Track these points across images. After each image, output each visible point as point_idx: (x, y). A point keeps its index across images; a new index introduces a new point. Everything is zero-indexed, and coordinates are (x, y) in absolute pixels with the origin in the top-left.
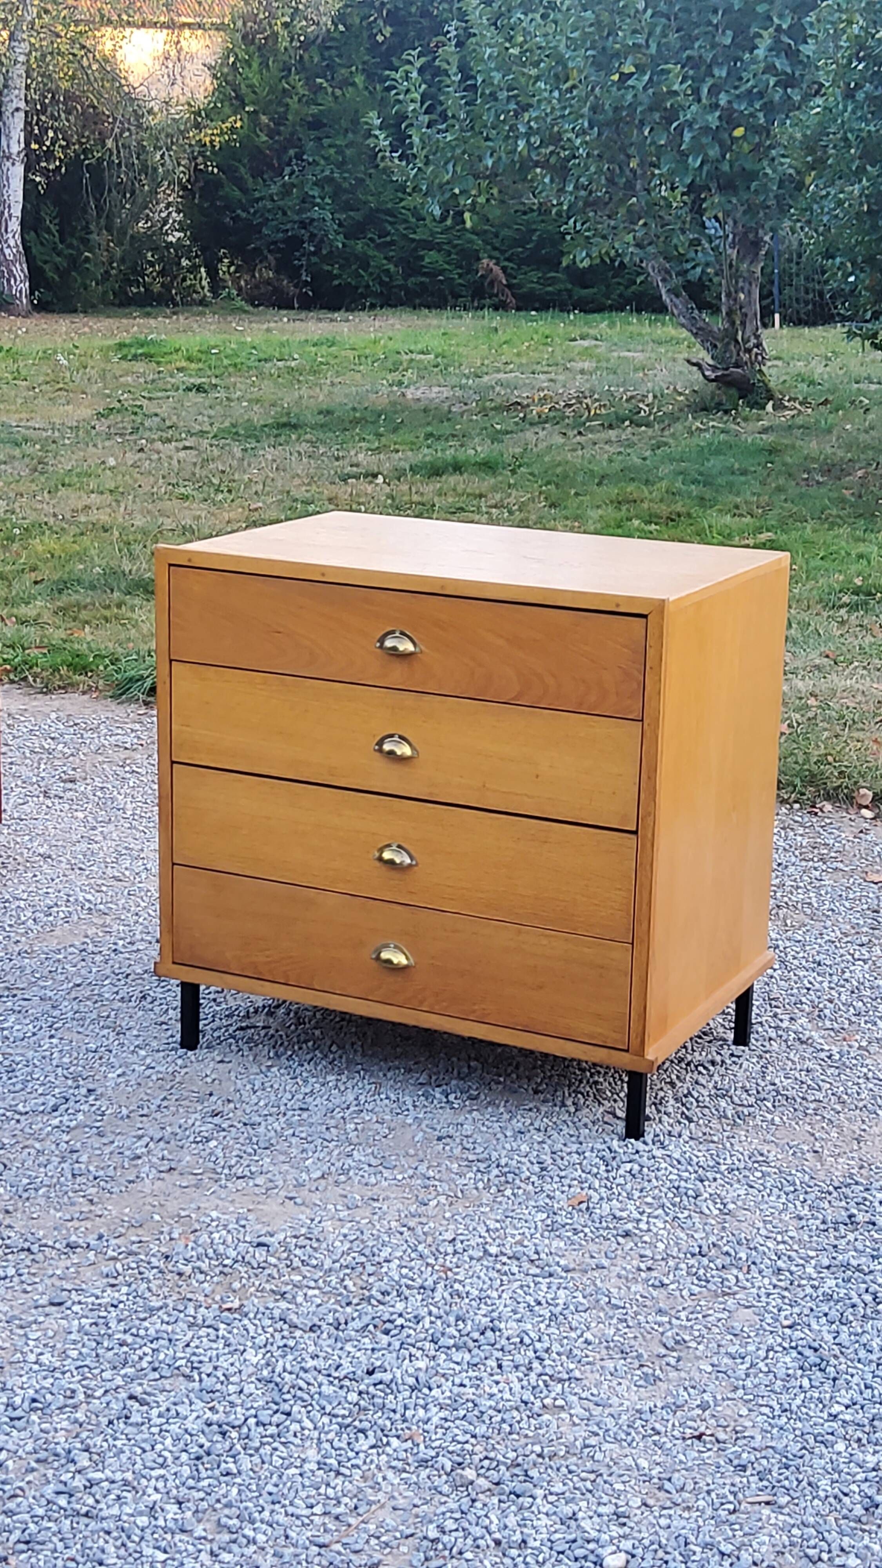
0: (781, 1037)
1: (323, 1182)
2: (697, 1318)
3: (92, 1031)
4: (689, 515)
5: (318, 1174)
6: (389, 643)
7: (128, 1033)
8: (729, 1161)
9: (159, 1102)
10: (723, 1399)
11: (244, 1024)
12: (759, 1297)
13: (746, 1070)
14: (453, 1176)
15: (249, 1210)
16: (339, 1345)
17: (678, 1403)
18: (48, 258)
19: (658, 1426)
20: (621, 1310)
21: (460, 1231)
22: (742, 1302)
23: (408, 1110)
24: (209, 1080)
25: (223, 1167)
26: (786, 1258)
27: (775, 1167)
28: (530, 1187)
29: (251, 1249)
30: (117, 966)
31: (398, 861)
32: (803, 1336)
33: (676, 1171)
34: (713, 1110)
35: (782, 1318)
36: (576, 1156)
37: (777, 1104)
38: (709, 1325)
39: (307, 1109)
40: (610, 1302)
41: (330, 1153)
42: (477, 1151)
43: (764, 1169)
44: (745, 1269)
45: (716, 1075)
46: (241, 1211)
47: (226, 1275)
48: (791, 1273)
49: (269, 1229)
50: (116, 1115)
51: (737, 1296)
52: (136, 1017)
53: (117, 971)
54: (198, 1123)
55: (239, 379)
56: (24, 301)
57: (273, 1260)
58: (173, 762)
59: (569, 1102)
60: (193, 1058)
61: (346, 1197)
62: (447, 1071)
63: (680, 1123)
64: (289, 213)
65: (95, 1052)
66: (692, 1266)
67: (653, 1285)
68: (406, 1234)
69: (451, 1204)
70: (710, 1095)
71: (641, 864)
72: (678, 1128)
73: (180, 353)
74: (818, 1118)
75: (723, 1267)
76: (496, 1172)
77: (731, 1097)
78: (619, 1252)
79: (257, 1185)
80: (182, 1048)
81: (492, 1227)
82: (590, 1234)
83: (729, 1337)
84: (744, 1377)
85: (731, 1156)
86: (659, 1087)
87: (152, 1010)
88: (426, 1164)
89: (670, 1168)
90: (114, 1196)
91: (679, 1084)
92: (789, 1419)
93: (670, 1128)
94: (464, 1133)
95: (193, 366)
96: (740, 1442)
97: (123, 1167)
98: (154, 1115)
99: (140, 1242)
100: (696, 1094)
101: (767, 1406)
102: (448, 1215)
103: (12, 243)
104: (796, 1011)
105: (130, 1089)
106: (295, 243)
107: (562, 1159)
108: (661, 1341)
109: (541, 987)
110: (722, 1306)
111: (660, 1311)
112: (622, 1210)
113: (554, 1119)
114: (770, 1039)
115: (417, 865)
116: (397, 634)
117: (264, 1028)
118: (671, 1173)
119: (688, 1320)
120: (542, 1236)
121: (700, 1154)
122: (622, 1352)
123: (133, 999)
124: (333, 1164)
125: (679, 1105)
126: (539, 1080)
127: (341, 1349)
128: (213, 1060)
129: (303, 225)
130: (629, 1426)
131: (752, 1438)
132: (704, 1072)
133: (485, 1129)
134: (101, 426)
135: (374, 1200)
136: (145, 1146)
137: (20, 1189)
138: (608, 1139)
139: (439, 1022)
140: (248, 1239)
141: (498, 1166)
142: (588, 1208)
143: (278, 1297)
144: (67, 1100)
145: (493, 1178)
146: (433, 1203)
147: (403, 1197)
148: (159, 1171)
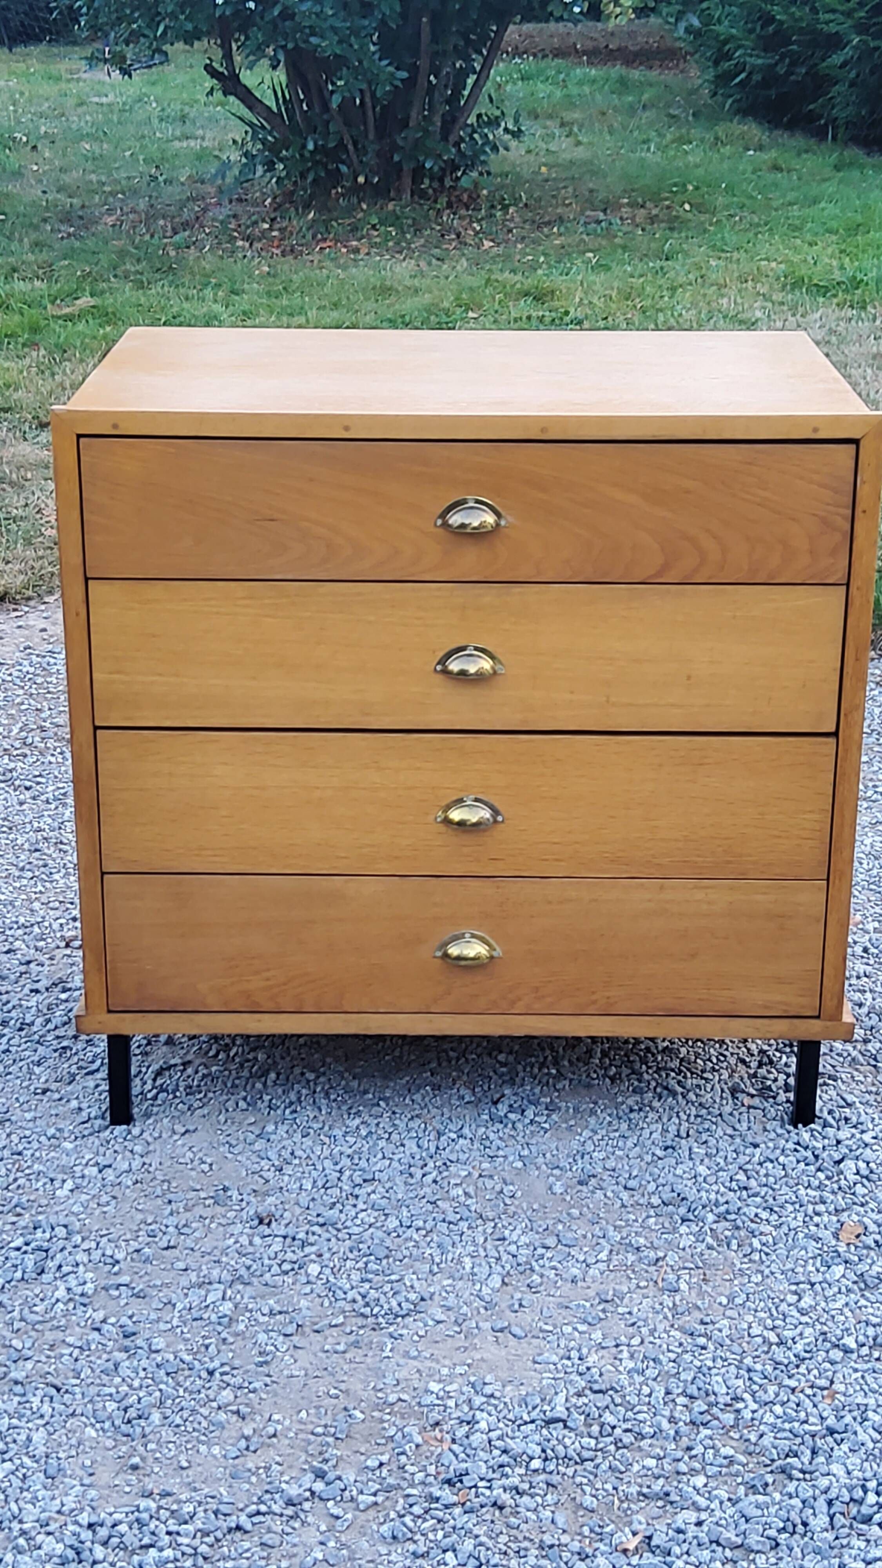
6: (456, 519)
31: (473, 821)
39: (375, 1180)
58: (97, 729)
60: (145, 1136)
105: (109, 1209)
115: (503, 820)
116: (469, 504)
135: (607, 1301)
136: (223, 1299)
137: (117, 1423)
138: (780, 1131)
139: (541, 1025)
140: (526, 1417)
141: (704, 1207)
142: (876, 1242)
143: (660, 1503)
144: (46, 1251)
145: (714, 1226)
146: (683, 1286)
147: (638, 1287)
148: (286, 1335)
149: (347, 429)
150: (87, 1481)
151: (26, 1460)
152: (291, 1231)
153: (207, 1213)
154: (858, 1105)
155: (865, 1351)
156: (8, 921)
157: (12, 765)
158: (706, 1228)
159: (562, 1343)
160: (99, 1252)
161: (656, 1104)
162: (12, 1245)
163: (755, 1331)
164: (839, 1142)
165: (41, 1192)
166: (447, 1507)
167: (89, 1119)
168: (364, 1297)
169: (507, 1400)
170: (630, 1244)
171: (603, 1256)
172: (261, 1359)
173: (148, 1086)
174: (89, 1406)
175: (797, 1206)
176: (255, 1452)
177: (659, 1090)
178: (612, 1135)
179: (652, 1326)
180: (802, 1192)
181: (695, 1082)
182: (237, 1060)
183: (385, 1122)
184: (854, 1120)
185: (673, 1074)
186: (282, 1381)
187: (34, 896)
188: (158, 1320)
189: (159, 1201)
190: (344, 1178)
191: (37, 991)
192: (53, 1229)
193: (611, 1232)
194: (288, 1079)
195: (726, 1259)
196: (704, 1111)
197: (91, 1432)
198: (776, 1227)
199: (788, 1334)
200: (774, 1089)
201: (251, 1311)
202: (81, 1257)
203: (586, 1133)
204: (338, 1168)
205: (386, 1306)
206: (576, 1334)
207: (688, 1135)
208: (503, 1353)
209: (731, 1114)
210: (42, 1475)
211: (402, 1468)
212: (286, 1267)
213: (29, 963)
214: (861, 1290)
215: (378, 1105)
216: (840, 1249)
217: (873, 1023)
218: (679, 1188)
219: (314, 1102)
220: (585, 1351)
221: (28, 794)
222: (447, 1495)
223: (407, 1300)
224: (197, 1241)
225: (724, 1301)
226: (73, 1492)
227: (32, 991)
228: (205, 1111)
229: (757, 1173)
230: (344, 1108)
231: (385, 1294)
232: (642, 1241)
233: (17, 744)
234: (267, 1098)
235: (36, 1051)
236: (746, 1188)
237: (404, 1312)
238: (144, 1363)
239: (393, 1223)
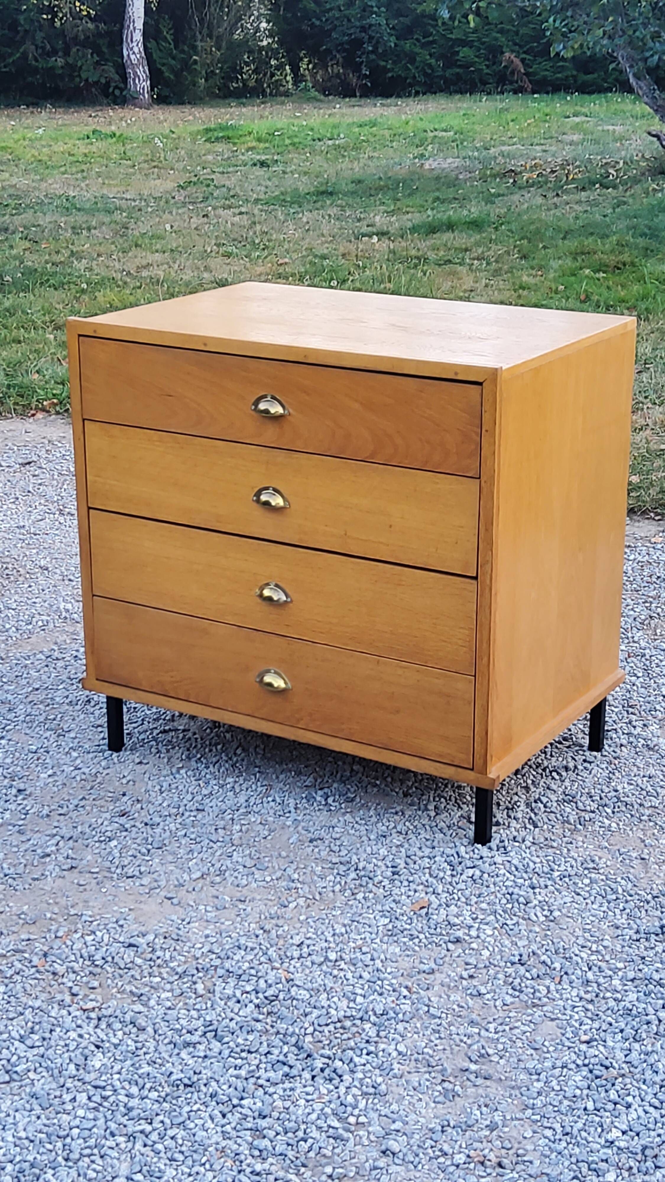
0: (631, 743)
1: (201, 882)
2: (504, 1031)
3: (38, 733)
4: (633, 264)
5: (199, 874)
6: (262, 406)
7: (67, 735)
8: (562, 868)
9: (75, 802)
10: (512, 1119)
11: (167, 728)
12: (565, 1009)
13: (595, 776)
14: (316, 878)
15: (130, 910)
16: (176, 1051)
17: (469, 1123)
18: (165, 61)
19: (446, 1147)
20: (437, 1020)
21: (309, 935)
22: (548, 1014)
23: (290, 812)
24: (124, 781)
25: (117, 867)
26: (595, 969)
27: (603, 874)
28: (381, 890)
29: (123, 949)
30: (73, 672)
31: (275, 598)
32: (597, 1053)
33: (512, 878)
34: (558, 815)
35: (581, 1032)
36: (427, 860)
37: (616, 810)
38: (514, 1038)
39: (203, 810)
40: (428, 1011)
41: (213, 854)
42: (341, 854)
43: (593, 875)
44: (557, 980)
45: (567, 780)
46: (123, 910)
47: (95, 975)
48: (599, 985)
49: (143, 929)
50: (38, 814)
51: (545, 1009)
52: (77, 719)
53: (72, 676)
54: (106, 823)
55: (296, 155)
56: (146, 96)
57: (139, 961)
58: (89, 508)
59: (431, 807)
60: (116, 760)
61: (217, 897)
62: (332, 774)
63: (526, 828)
64: (353, 20)
65: (35, 752)
66: (510, 976)
67: (471, 994)
68: (261, 937)
69: (309, 906)
70: (558, 801)
71: (481, 606)
72: (523, 833)
73: (252, 135)
74: (651, 824)
75: (538, 976)
76: (353, 875)
77: (576, 803)
78: (447, 959)
79: (142, 885)
80: (109, 750)
81: (337, 931)
82: (424, 940)
83: (530, 1051)
84: (535, 1095)
85: (566, 862)
86: (515, 791)
87: (92, 714)
88: (294, 866)
89: (508, 874)
90: (18, 893)
91: (533, 789)
92: (568, 1144)
93: (516, 834)
94: (334, 836)
95: (262, 145)
96: (519, 1167)
97: (33, 865)
98: (71, 814)
99: (29, 940)
100: (545, 800)
101: (550, 1128)
102: (302, 918)
103: (136, 50)
104: (650, 718)
105: (56, 789)
106: (357, 44)
107: (415, 863)
108: (466, 1054)
109: (398, 712)
110: (529, 1018)
111: (472, 1023)
112: (457, 916)
113: (416, 823)
114: (622, 745)
115: (291, 601)
116: (269, 399)
117: (184, 731)
118: (508, 879)
119: (496, 1033)
120: (381, 941)
121: (538, 860)
122: (429, 1066)
123: (80, 703)
124: (213, 865)
125: (528, 810)
126: (410, 784)
127: (178, 1054)
128: (133, 761)
129: (363, 29)
130: (418, 1146)
131: (531, 1162)
132: (557, 777)
133: (353, 832)
134: (180, 197)
138: (458, 845)
141: (356, 870)
149: (205, 345)
153: (103, 804)
236: (394, 867)
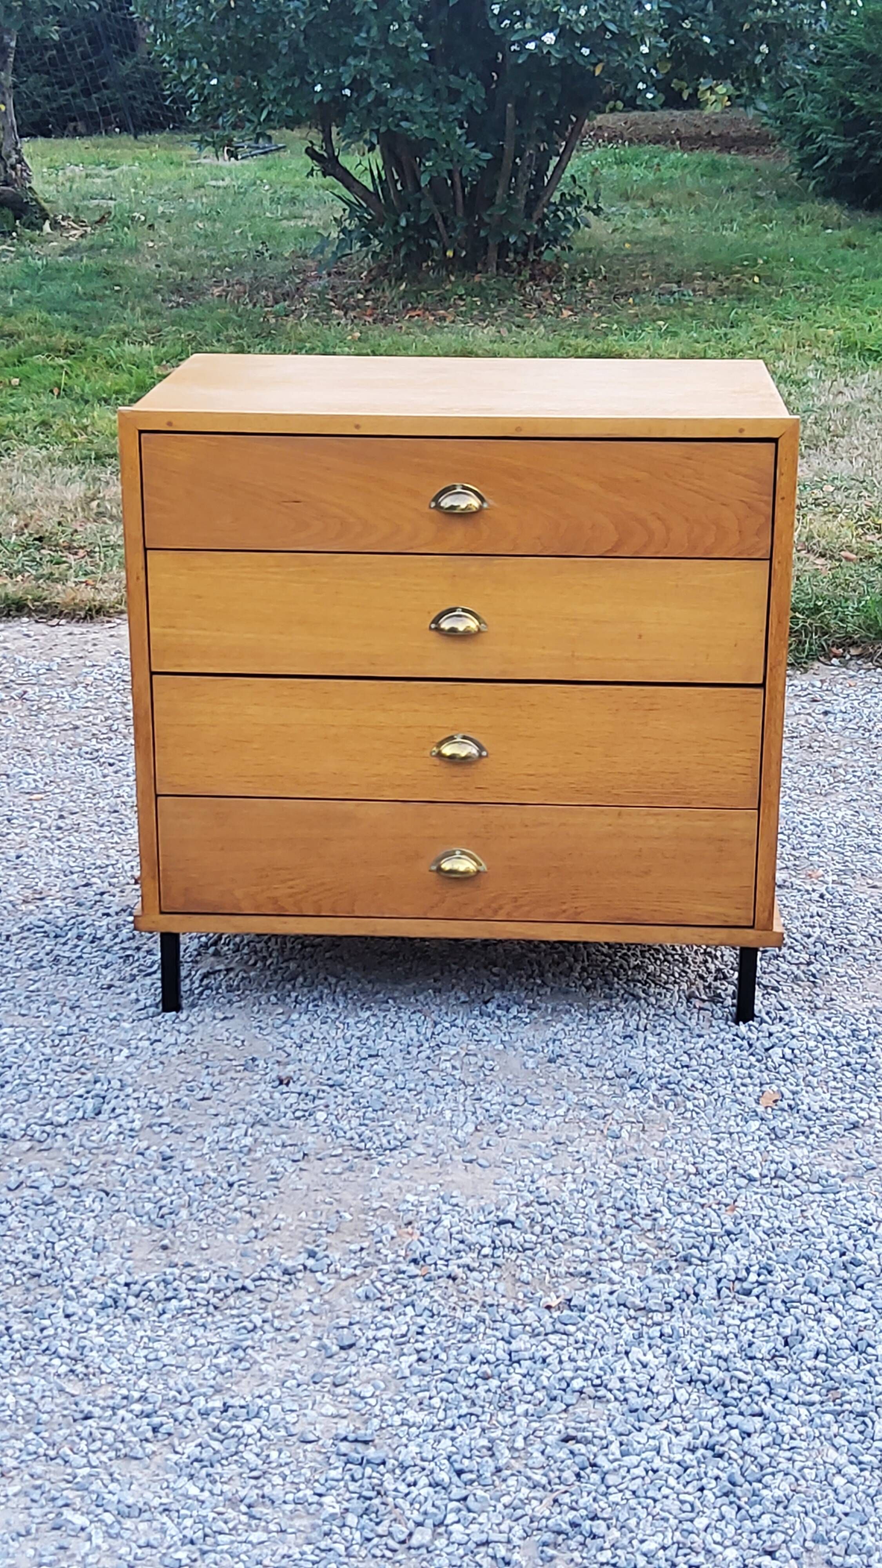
6: (447, 502)
9: (207, 1080)
24: (236, 1043)
31: (462, 754)
39: (378, 1055)
50: (172, 1104)
58: (153, 674)
69: (643, 1131)
71: (769, 719)
79: (420, 1155)
81: (717, 1148)
88: (568, 1091)
90: (273, 1201)
93: (768, 1002)
98: (216, 1096)
99: (362, 1249)
105: (158, 1071)
112: (822, 1101)
113: (644, 1015)
115: (487, 755)
116: (458, 490)
120: (776, 1147)
124: (474, 1113)
126: (577, 975)
128: (214, 1018)
135: (560, 1143)
136: (246, 1135)
137: (153, 1217)
138: (722, 1026)
139: (520, 930)
140: (482, 1219)
141: (650, 1079)
142: (790, 1106)
143: (583, 1279)
144: (104, 1098)
145: (656, 1093)
146: (624, 1134)
147: (587, 1134)
148: (294, 1161)
149: (357, 427)
150: (126, 1255)
151: (78, 1239)
152: (305, 1089)
153: (239, 1075)
154: (792, 1008)
155: (767, 1180)
156: (87, 863)
157: (99, 746)
158: (650, 1094)
159: (519, 1172)
160: (147, 1100)
161: (621, 1006)
162: (76, 1093)
163: (680, 1165)
164: (771, 1034)
165: (102, 1058)
166: (410, 1277)
167: (145, 1007)
168: (360, 1136)
169: (469, 1208)
170: (585, 1104)
171: (561, 1112)
172: (273, 1176)
173: (196, 985)
174: (132, 1206)
175: (728, 1080)
176: (262, 1239)
177: (626, 996)
178: (581, 1027)
179: (594, 1161)
180: (734, 1070)
181: (657, 991)
182: (272, 967)
183: (391, 1015)
184: (787, 1019)
185: (639, 985)
186: (288, 1192)
187: (110, 845)
188: (191, 1149)
189: (198, 1067)
190: (353, 1053)
191: (108, 915)
192: (109, 1082)
193: (570, 1095)
194: (313, 982)
195: (663, 1116)
196: (661, 1012)
197: (131, 1223)
198: (708, 1095)
199: (705, 1167)
200: (723, 995)
201: (267, 1144)
202: (131, 1103)
203: (560, 1026)
204: (348, 1046)
205: (378, 1143)
206: (531, 1165)
207: (646, 1029)
208: (470, 1177)
209: (684, 1014)
210: (90, 1251)
211: (378, 1252)
212: (298, 1114)
213: (102, 894)
214: (771, 1139)
215: (387, 1002)
216: (758, 1110)
217: (817, 950)
218: (630, 1064)
219: (334, 1000)
220: (536, 1176)
221: (111, 769)
222: (413, 1269)
223: (395, 1139)
224: (227, 1095)
225: (657, 1145)
226: (114, 1263)
227: (104, 914)
228: (242, 1004)
229: (699, 1056)
230: (359, 1004)
231: (378, 1134)
232: (594, 1101)
233: (104, 730)
234: (294, 994)
235: (104, 958)
236: (687, 1067)
237: (392, 1147)
238: (178, 1177)
239: (389, 1085)
